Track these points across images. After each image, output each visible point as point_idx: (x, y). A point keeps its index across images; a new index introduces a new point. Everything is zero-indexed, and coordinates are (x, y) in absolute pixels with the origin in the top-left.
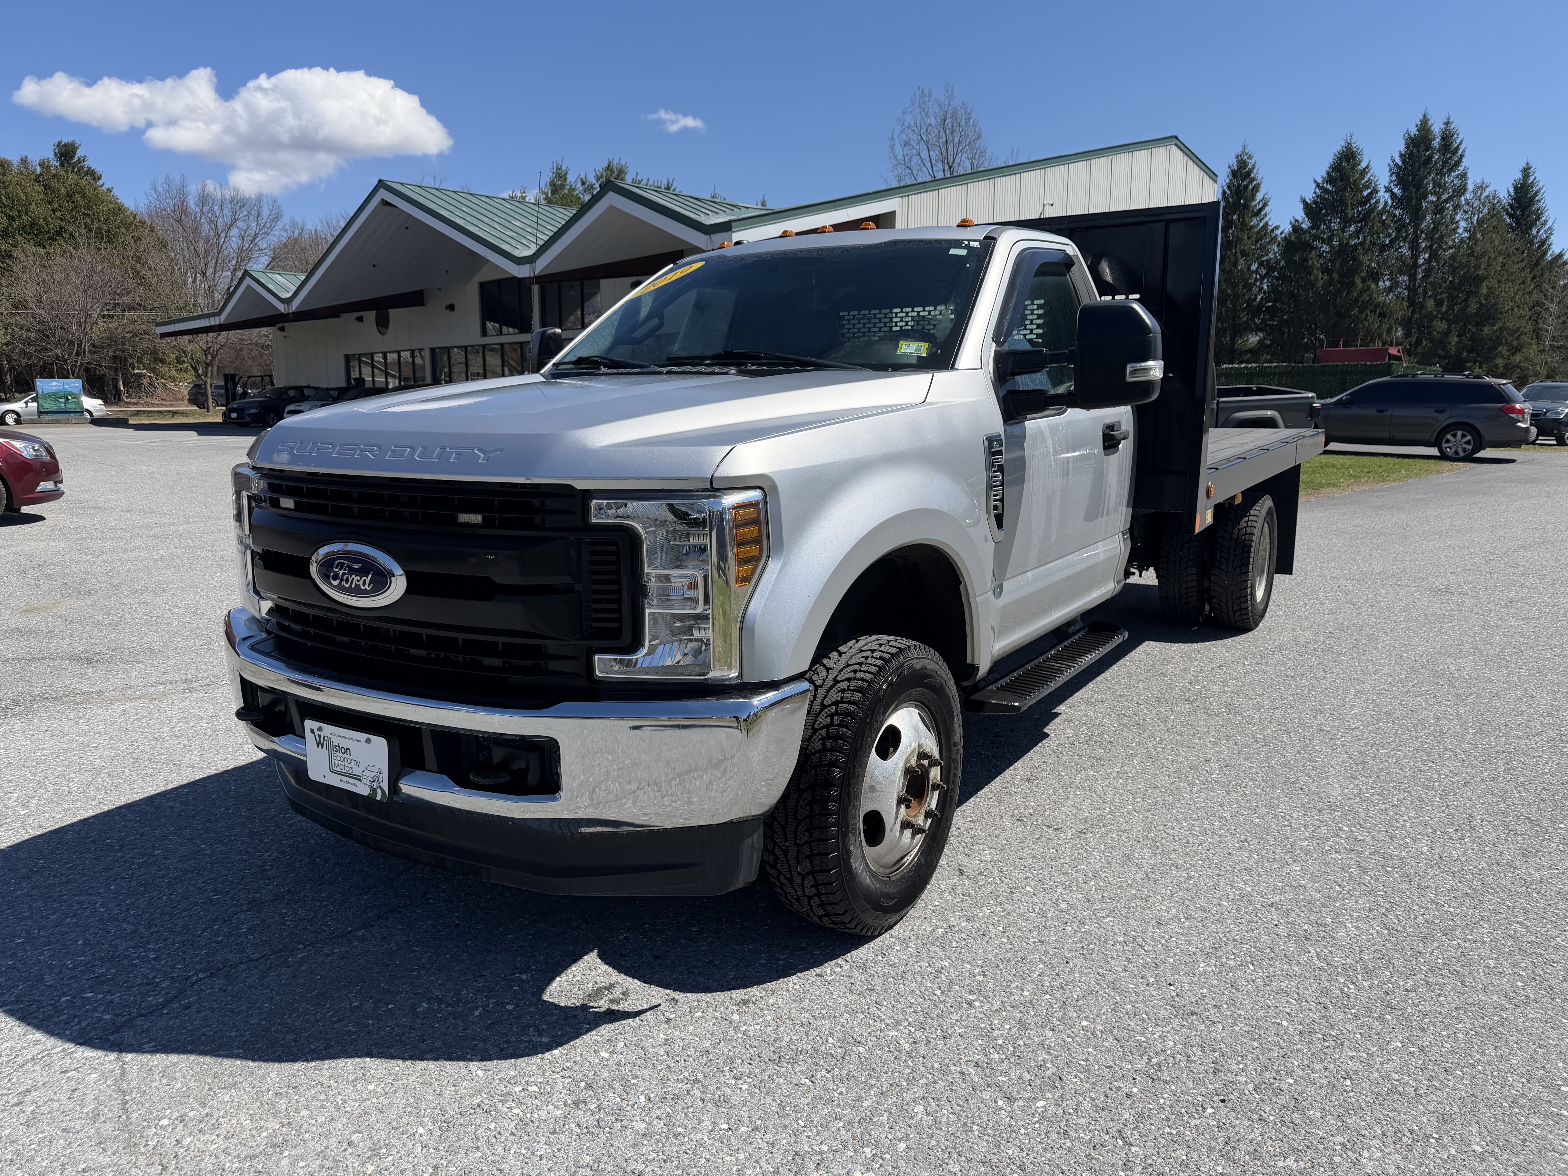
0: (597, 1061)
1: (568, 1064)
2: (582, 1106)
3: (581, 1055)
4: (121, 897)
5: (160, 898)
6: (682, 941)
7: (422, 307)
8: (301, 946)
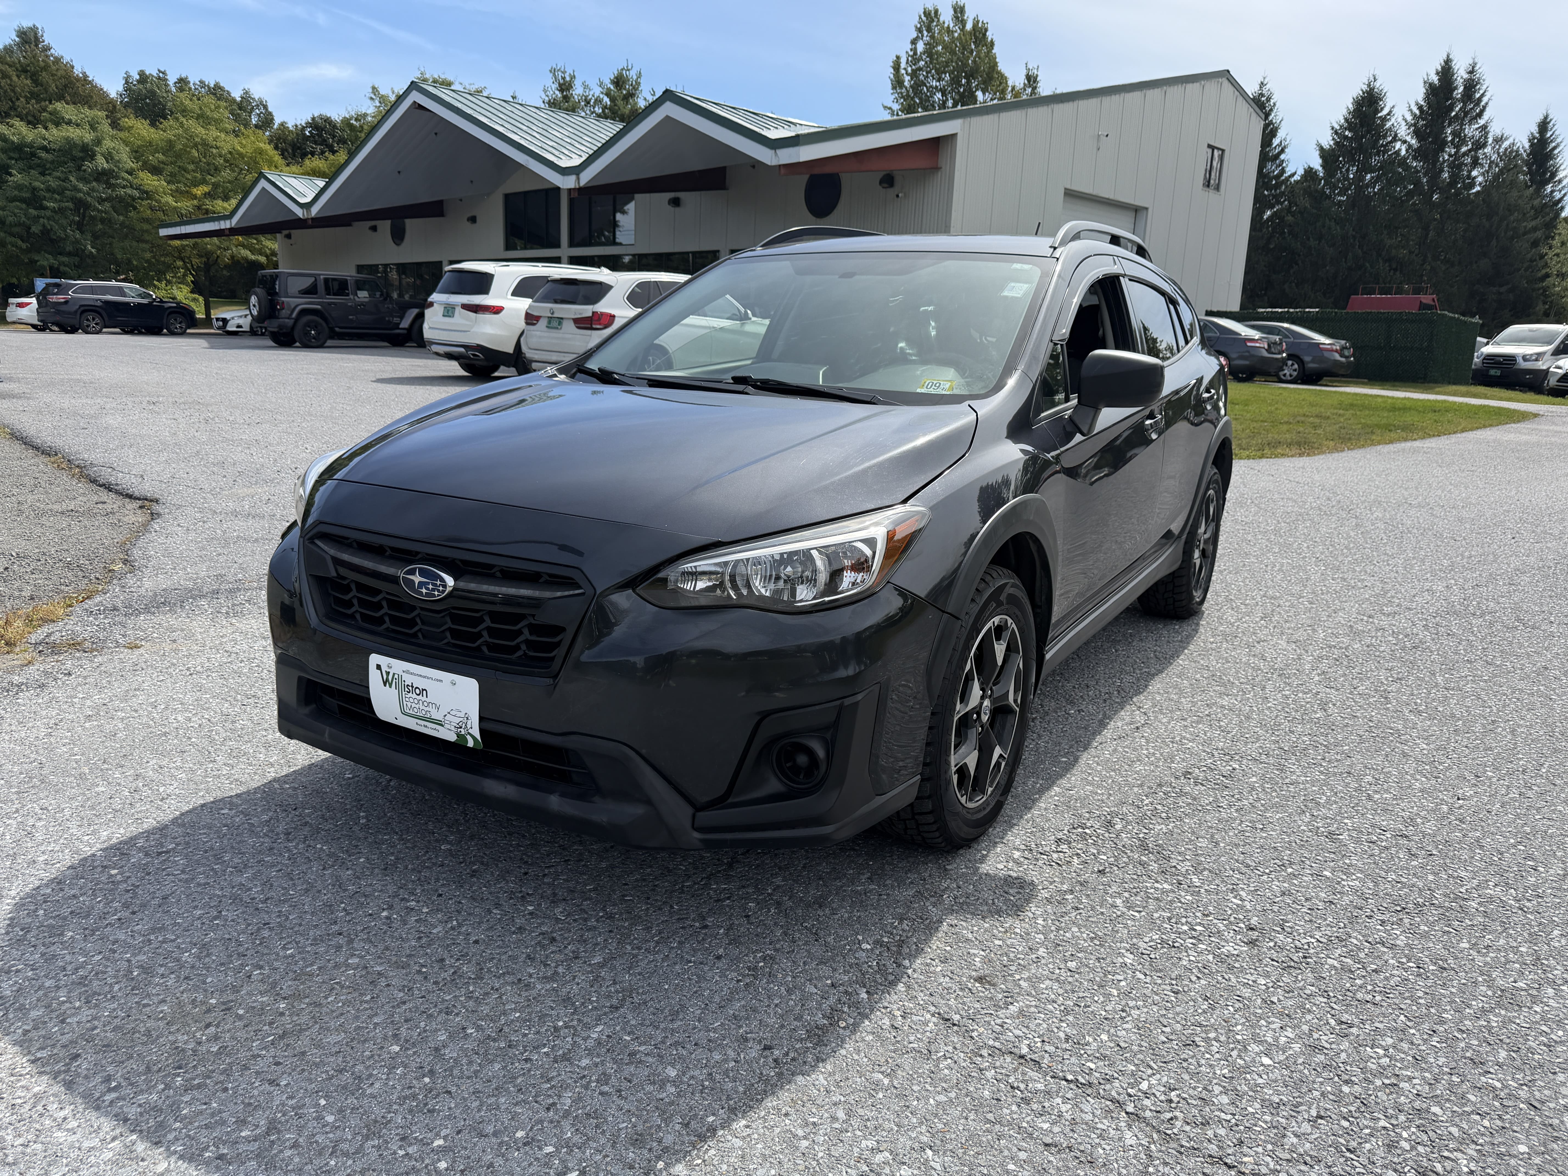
7: (443, 219)
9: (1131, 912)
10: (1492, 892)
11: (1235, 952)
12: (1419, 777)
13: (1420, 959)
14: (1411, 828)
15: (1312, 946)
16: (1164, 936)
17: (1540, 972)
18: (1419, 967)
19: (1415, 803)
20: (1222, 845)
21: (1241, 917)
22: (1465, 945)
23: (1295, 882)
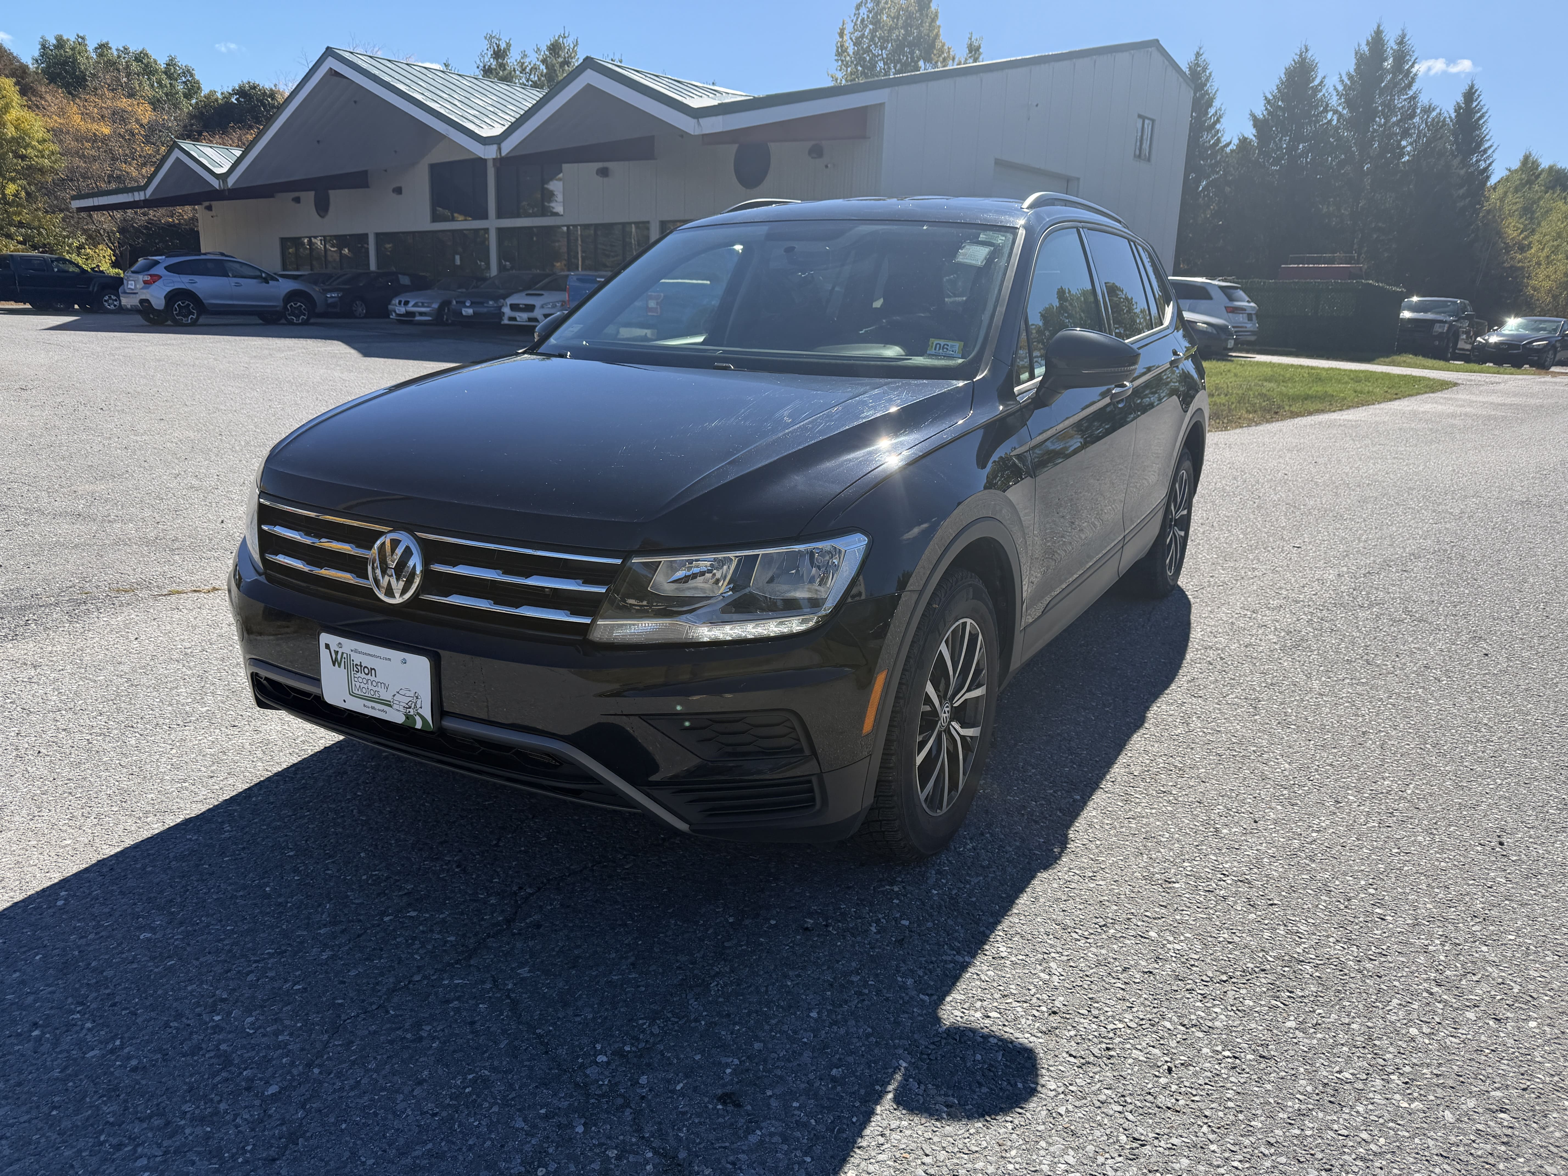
7: (366, 190)
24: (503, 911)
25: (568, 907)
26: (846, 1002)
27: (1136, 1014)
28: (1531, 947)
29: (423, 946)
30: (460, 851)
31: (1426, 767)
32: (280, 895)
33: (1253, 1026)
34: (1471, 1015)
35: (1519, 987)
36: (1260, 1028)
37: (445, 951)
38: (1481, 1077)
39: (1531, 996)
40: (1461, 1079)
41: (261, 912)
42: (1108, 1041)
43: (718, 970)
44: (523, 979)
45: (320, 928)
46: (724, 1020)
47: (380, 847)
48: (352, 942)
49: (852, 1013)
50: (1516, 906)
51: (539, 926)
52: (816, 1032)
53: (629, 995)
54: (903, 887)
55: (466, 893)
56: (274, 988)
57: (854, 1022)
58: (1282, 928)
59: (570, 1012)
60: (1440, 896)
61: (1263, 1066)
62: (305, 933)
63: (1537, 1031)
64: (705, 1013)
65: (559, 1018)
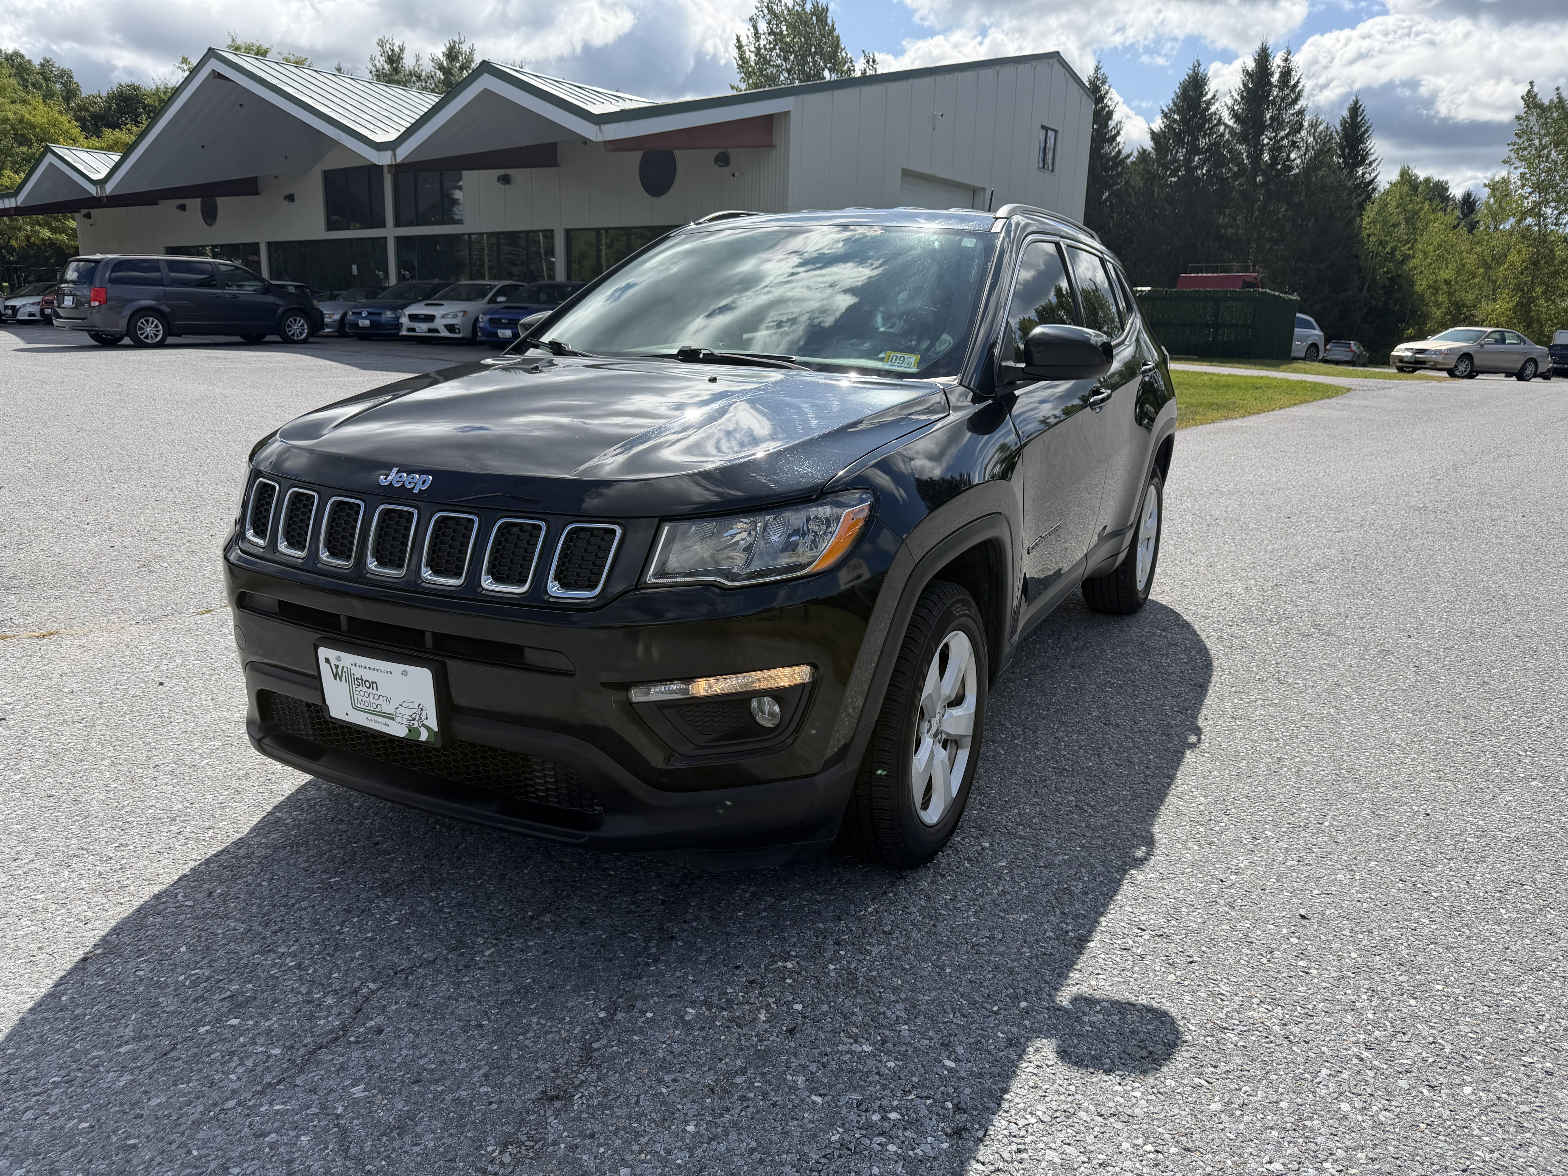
0: (946, 1072)
1: (915, 1079)
2: (965, 1135)
3: (923, 1067)
4: (206, 886)
5: (260, 885)
6: (943, 912)
7: (256, 197)
8: (480, 940)
9: (814, 1098)
10: (1256, 1015)
11: (932, 1155)
12: (1190, 845)
13: (1160, 1137)
14: (1173, 922)
15: (1030, 1130)
16: (847, 1137)
17: (1300, 1140)
18: (1157, 1151)
19: (1182, 882)
20: (948, 970)
21: (951, 1090)
22: (1215, 1106)
23: (1027, 1023)
24: (340, 1014)
25: (416, 1005)
26: (727, 1109)
27: (1049, 1105)
28: (1461, 998)
29: (242, 1064)
30: (297, 941)
31: (1342, 795)
32: (78, 1005)
33: (1176, 1111)
34: (1403, 1083)
35: (1451, 1046)
36: (1183, 1113)
37: (268, 1068)
38: (1418, 1158)
39: (1463, 1056)
40: (1398, 1162)
41: (51, 1029)
42: (1020, 1141)
43: (583, 1078)
44: (356, 1101)
45: (120, 1046)
46: (587, 1141)
47: (203, 939)
48: (157, 1062)
49: (735, 1124)
50: (1441, 950)
51: (380, 1031)
52: (691, 1150)
53: (479, 1115)
54: (797, 963)
55: (299, 992)
56: (54, 1128)
57: (736, 1135)
58: (1203, 989)
59: (408, 1139)
60: (1364, 942)
61: (1187, 1161)
62: (102, 1052)
63: (1473, 1098)
64: (565, 1134)
65: (394, 1149)
